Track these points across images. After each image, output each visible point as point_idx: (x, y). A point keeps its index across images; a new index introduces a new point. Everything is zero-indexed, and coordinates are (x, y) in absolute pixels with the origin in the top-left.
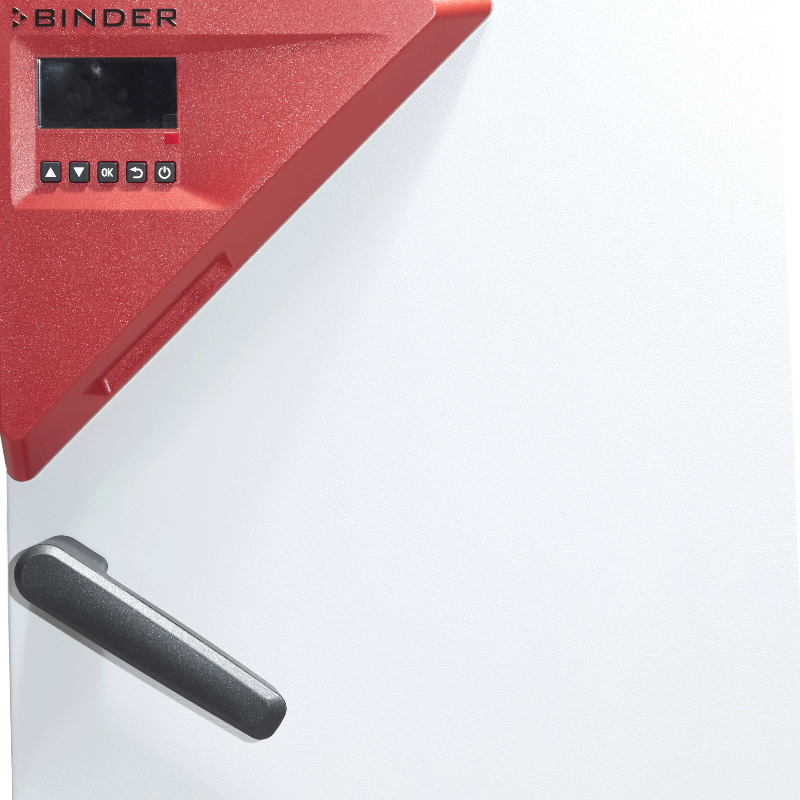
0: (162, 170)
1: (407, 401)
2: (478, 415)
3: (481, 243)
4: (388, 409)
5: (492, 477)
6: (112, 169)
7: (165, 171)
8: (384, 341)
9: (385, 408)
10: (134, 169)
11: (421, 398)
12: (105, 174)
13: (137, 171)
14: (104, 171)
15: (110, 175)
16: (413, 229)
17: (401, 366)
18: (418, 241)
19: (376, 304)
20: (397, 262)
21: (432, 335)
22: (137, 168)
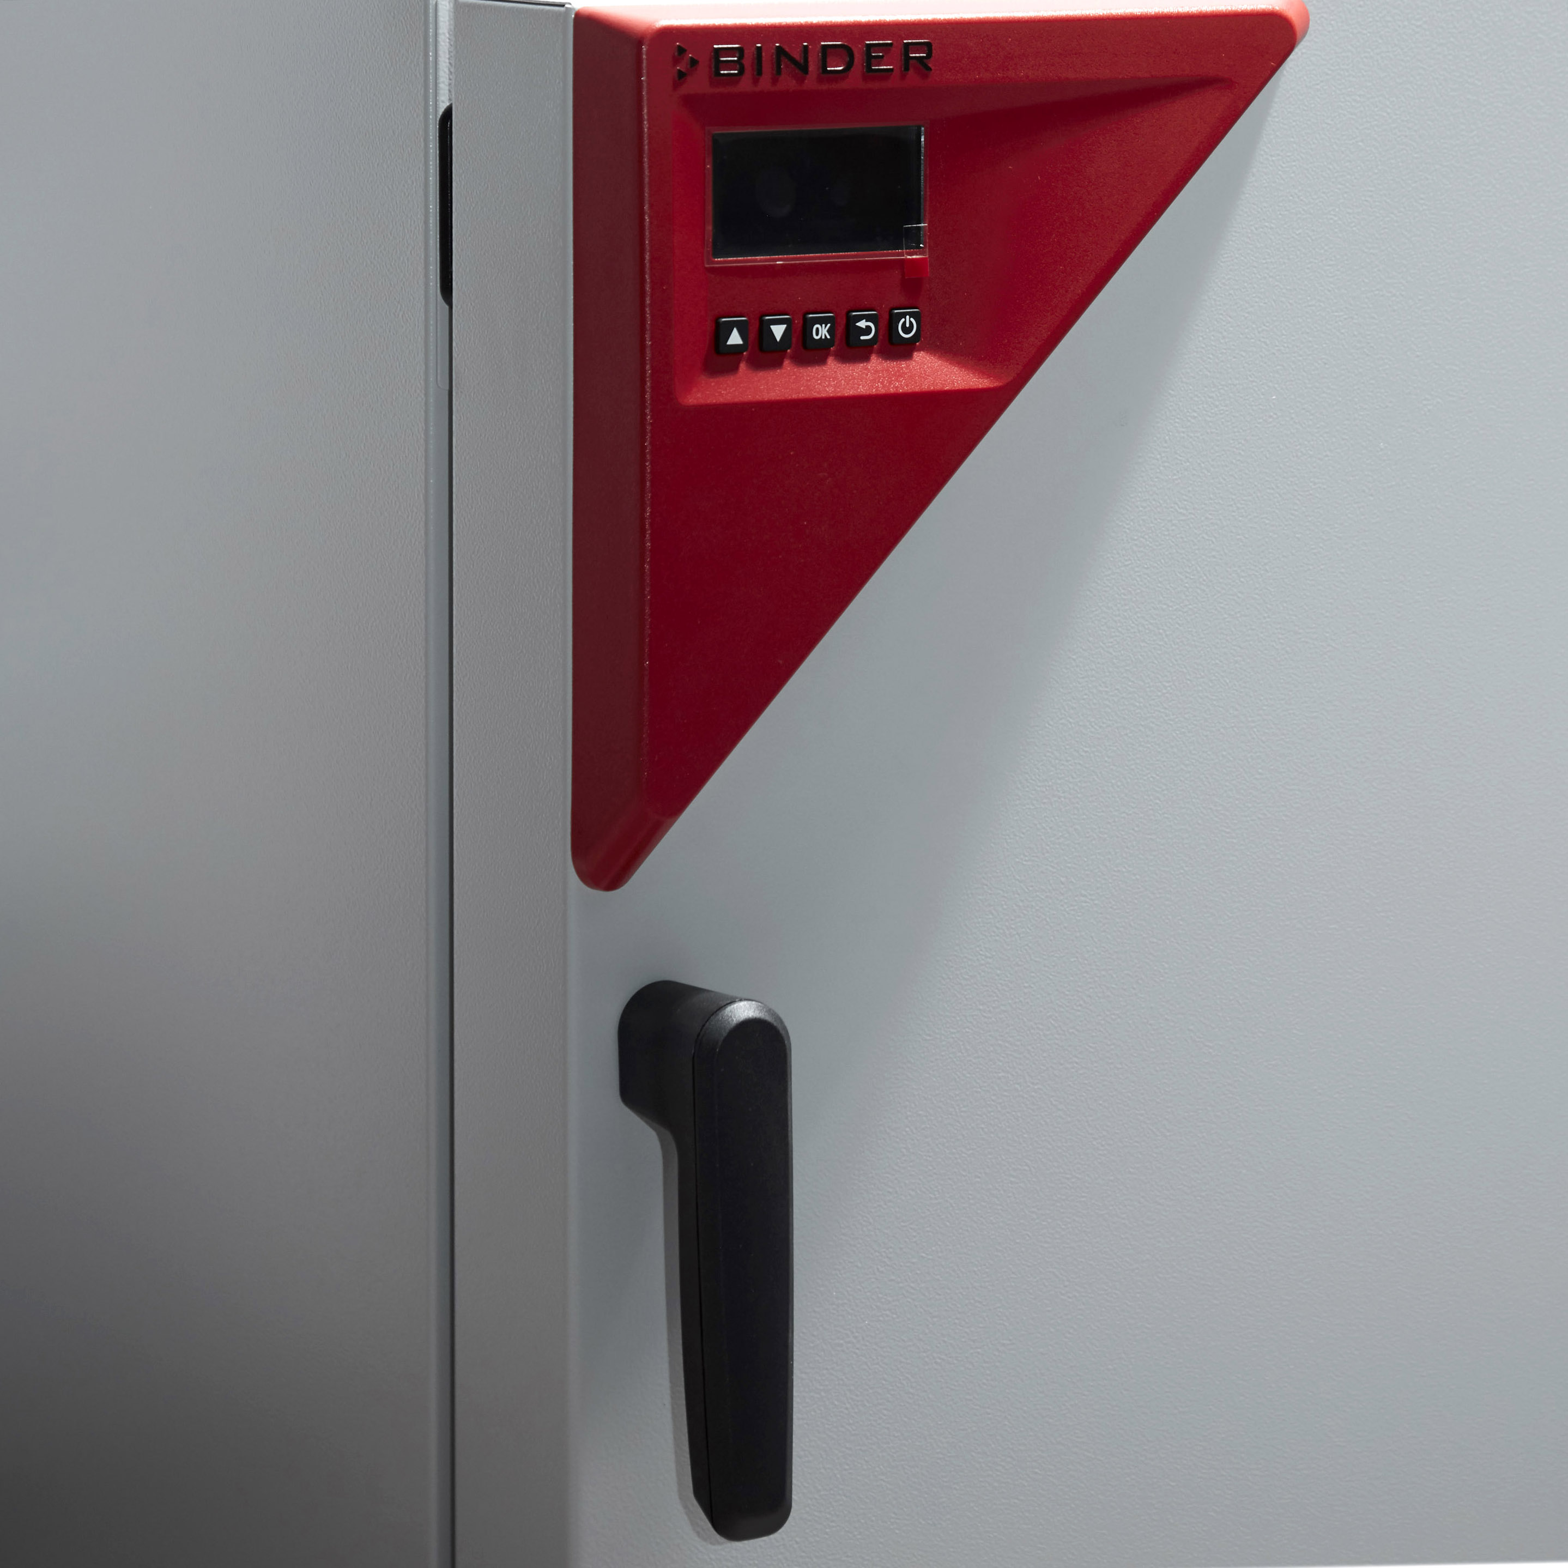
0: (904, 323)
1: (1169, 688)
2: (1266, 703)
3: (1275, 416)
4: (1142, 705)
5: (1283, 804)
6: (829, 325)
7: (908, 325)
8: (1139, 591)
9: (1137, 704)
10: (862, 324)
11: (1189, 682)
12: (817, 334)
13: (867, 326)
14: (817, 329)
15: (825, 336)
16: (1182, 399)
17: (1161, 631)
18: (1189, 418)
19: (1128, 529)
20: (1158, 456)
21: (1205, 575)
22: (866, 321)
